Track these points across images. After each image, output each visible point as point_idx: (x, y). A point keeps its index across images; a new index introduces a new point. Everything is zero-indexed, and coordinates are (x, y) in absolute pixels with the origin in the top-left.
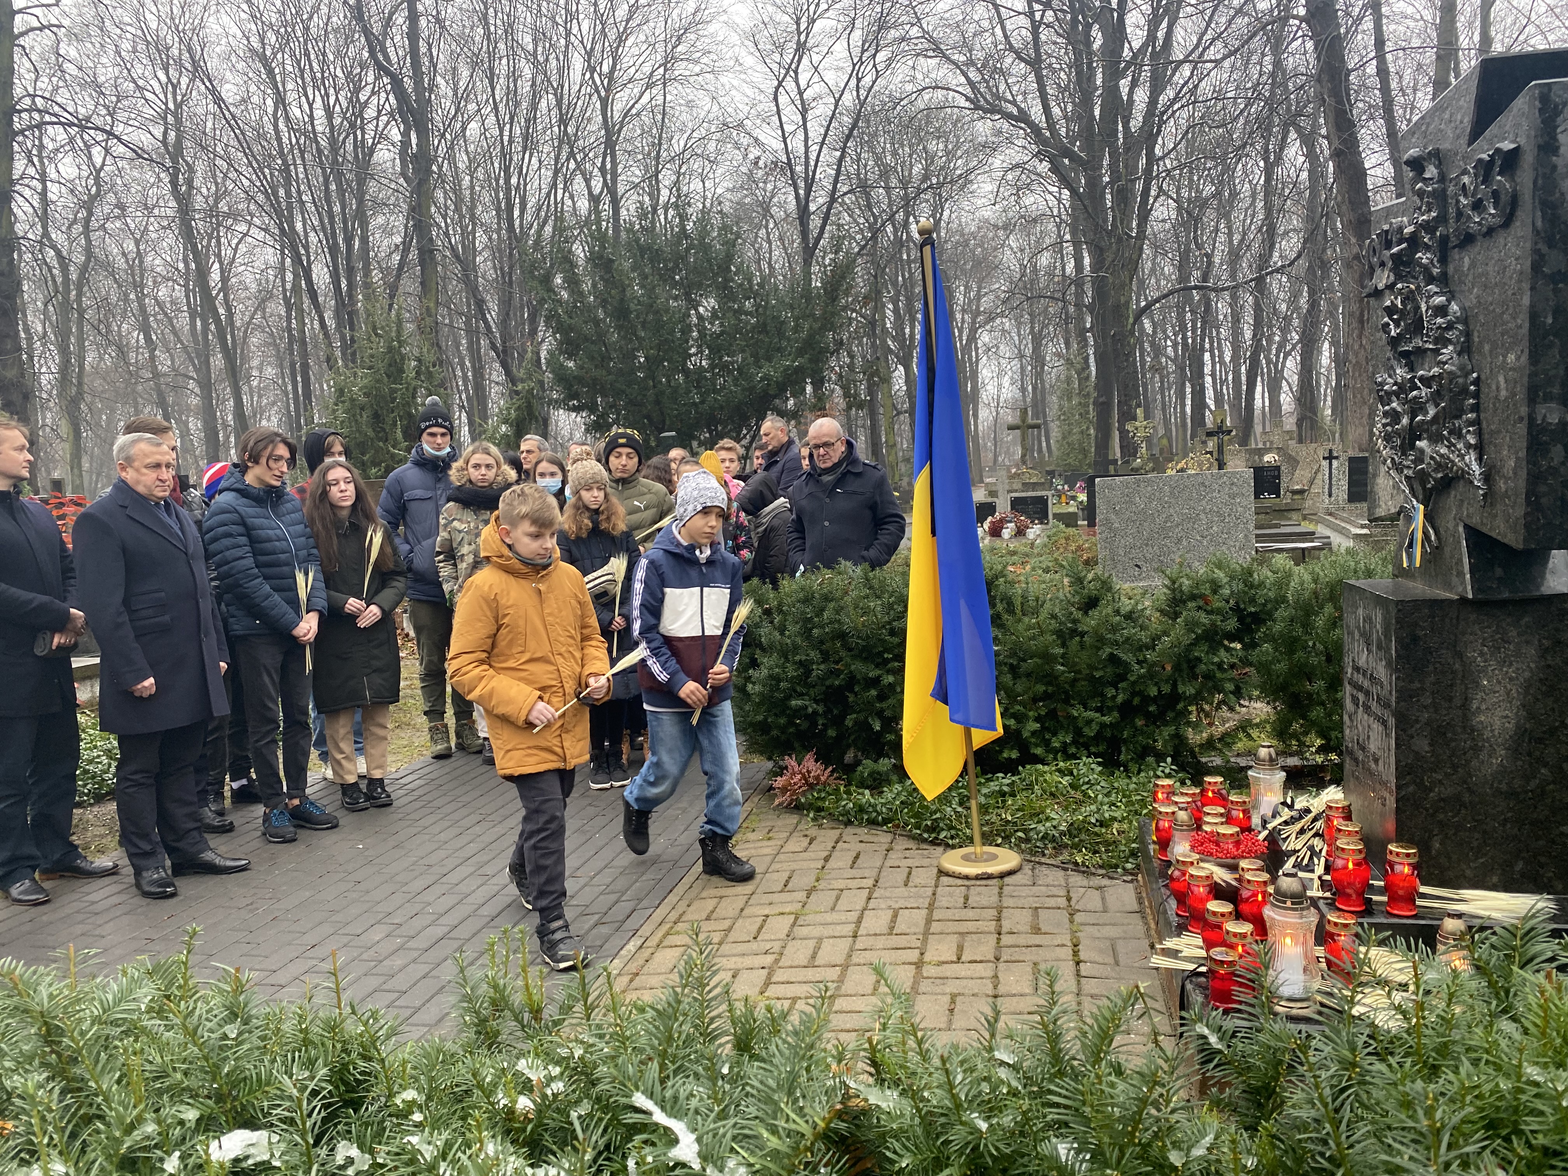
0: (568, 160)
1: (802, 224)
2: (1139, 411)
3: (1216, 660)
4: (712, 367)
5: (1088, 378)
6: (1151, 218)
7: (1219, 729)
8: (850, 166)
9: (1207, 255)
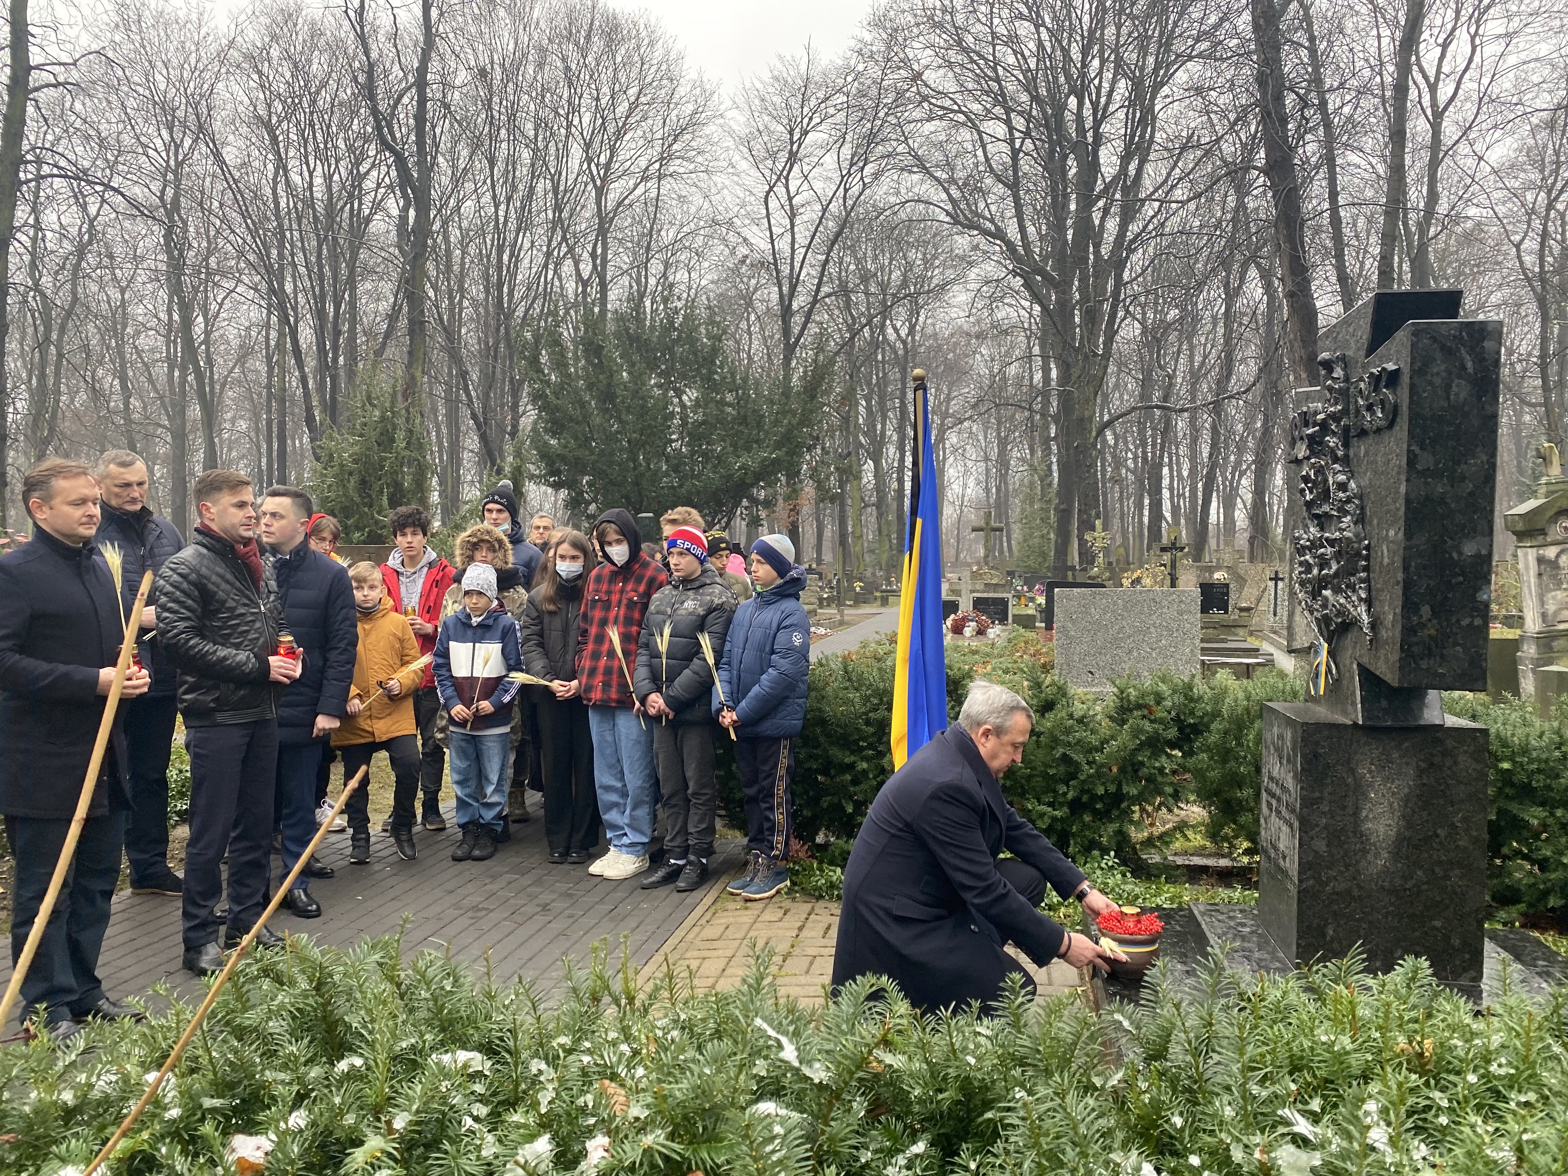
0: (560, 244)
1: (784, 321)
2: (1098, 523)
3: (1157, 764)
4: (693, 453)
5: (1050, 485)
6: (1118, 338)
7: (1158, 830)
8: (832, 269)
9: (1169, 376)
